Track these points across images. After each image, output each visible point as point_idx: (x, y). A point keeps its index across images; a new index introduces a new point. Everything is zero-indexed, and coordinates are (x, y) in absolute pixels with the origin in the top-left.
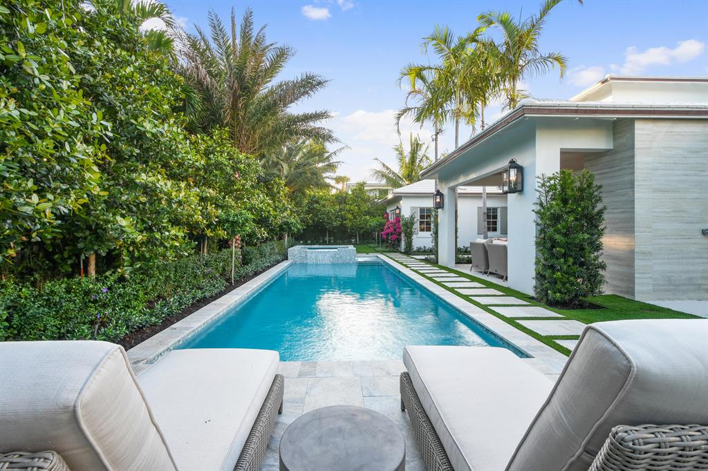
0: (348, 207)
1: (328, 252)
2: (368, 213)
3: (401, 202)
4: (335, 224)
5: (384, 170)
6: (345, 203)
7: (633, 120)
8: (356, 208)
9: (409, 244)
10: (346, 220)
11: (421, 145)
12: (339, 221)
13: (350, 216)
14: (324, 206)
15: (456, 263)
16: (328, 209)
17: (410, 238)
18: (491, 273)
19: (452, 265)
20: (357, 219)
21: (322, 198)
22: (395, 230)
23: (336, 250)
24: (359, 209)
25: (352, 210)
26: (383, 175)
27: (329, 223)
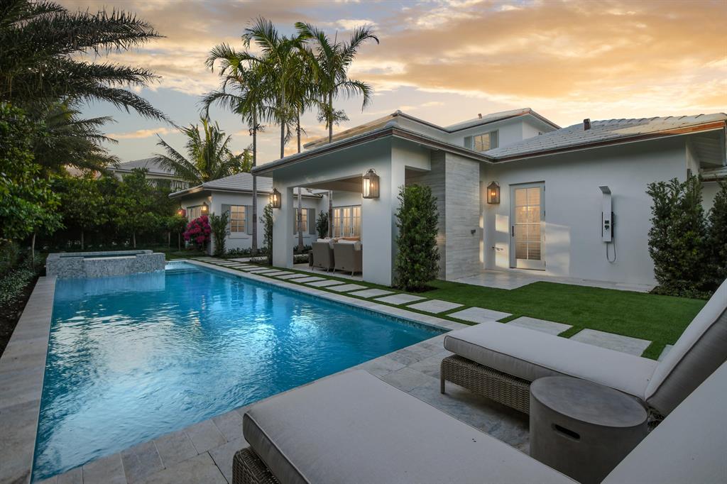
0: (119, 200)
1: (121, 260)
2: (150, 209)
3: (210, 198)
4: (97, 222)
5: (174, 158)
6: (113, 193)
7: (444, 152)
8: (134, 201)
9: (220, 245)
10: (116, 216)
11: (221, 135)
12: (104, 217)
13: (123, 212)
14: (77, 196)
15: (294, 263)
16: (83, 200)
17: (222, 239)
18: (337, 271)
19: (291, 266)
20: (134, 216)
21: (72, 185)
22: (202, 230)
23: (134, 257)
24: (138, 203)
25: (126, 204)
26: (174, 164)
27: (87, 220)
